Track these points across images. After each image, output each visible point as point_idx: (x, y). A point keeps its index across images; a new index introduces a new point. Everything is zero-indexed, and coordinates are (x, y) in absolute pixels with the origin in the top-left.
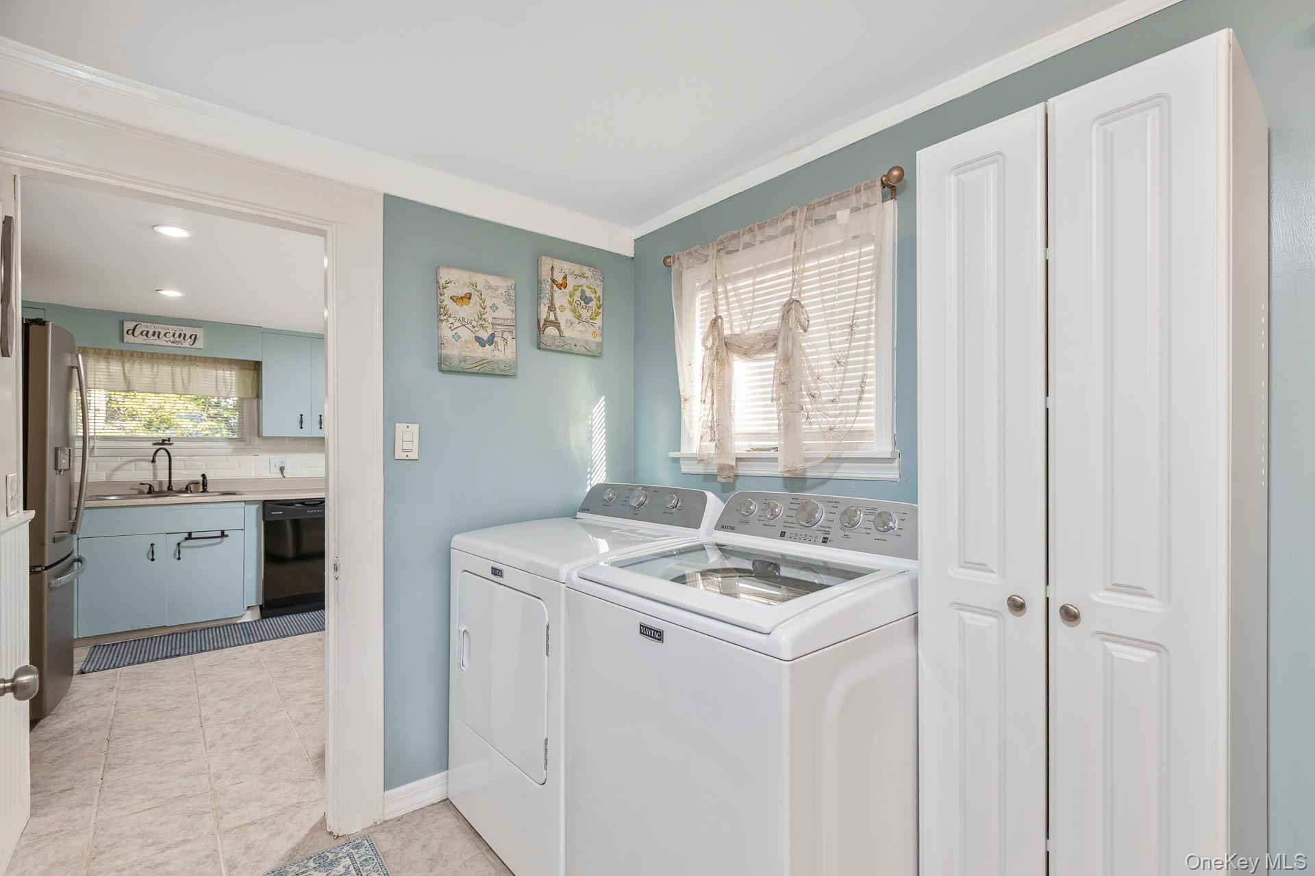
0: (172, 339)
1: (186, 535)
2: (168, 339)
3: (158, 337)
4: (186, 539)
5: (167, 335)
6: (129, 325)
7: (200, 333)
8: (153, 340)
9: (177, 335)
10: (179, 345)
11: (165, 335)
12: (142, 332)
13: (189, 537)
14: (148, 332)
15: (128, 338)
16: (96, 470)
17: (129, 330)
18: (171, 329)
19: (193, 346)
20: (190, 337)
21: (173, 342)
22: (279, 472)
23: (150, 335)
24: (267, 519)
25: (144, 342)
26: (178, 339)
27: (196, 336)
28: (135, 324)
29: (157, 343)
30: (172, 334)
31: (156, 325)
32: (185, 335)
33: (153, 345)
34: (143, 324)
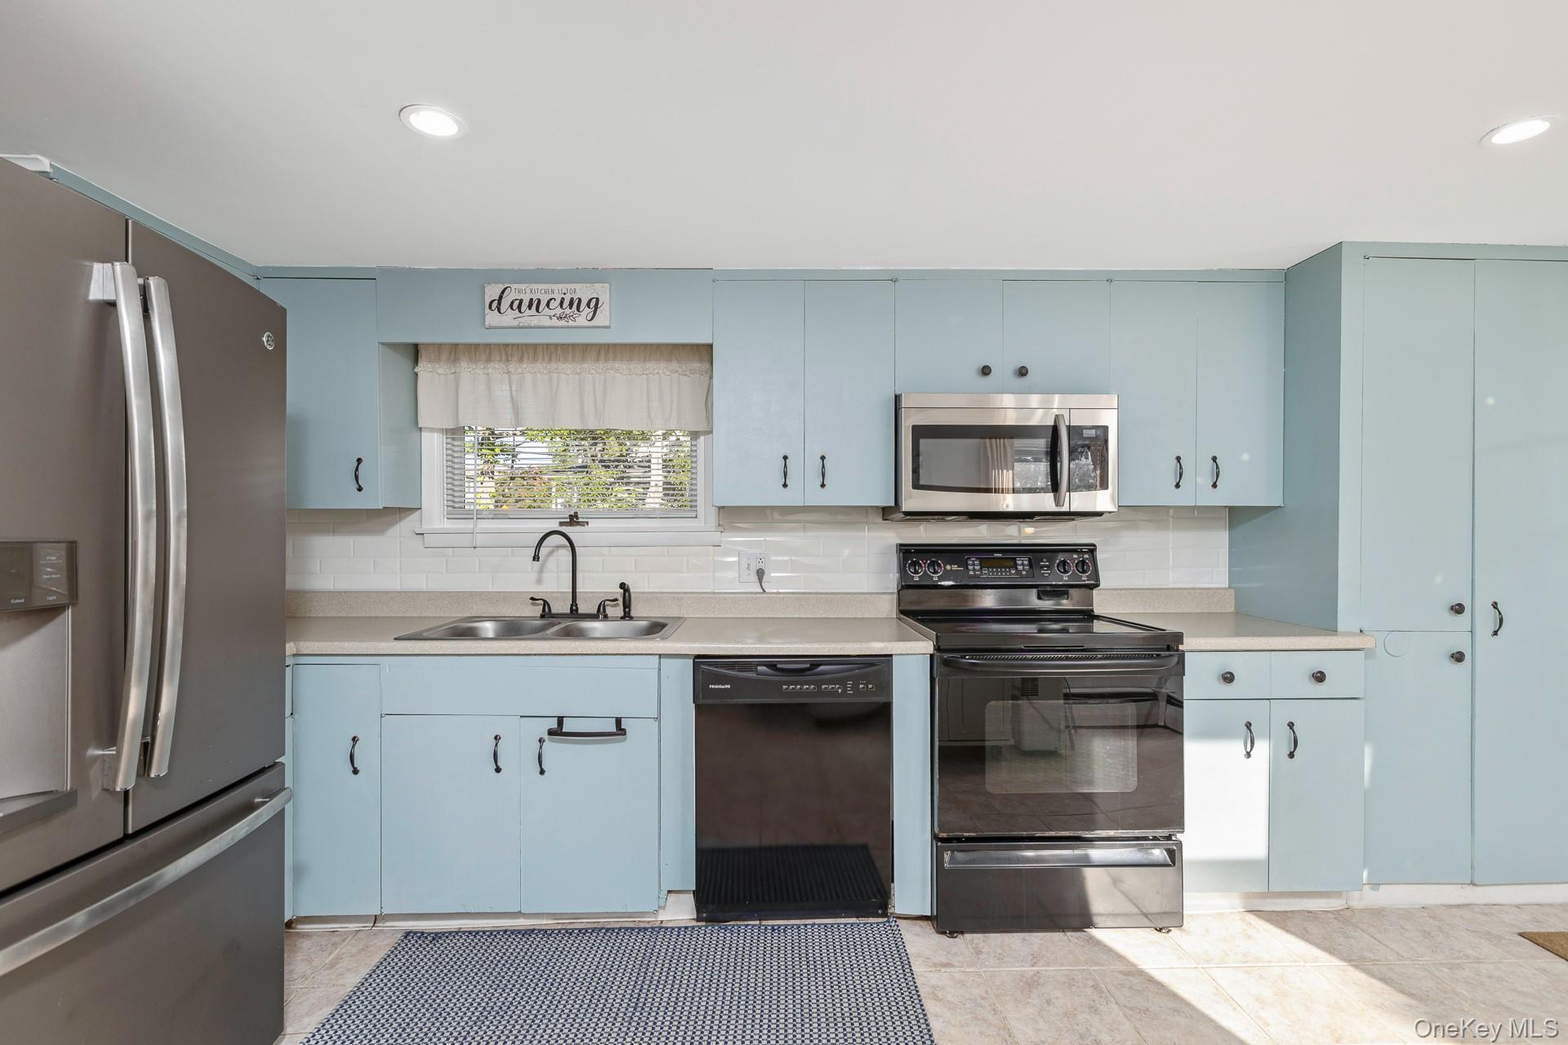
0: (559, 311)
1: (554, 724)
2: (552, 313)
3: (537, 310)
4: (551, 733)
5: (552, 305)
6: (493, 292)
7: (602, 291)
8: (529, 318)
9: (566, 303)
10: (571, 323)
11: (548, 305)
12: (512, 303)
13: (557, 732)
14: (521, 302)
15: (492, 318)
16: (480, 571)
17: (494, 300)
18: (558, 290)
19: (592, 323)
20: (588, 305)
21: (560, 318)
22: (755, 578)
23: (524, 307)
24: (702, 702)
25: (515, 323)
26: (568, 311)
27: (597, 299)
28: (502, 287)
29: (535, 321)
30: (558, 301)
31: (534, 286)
32: (580, 300)
33: (529, 327)
34: (514, 286)
